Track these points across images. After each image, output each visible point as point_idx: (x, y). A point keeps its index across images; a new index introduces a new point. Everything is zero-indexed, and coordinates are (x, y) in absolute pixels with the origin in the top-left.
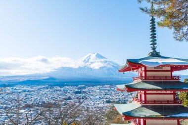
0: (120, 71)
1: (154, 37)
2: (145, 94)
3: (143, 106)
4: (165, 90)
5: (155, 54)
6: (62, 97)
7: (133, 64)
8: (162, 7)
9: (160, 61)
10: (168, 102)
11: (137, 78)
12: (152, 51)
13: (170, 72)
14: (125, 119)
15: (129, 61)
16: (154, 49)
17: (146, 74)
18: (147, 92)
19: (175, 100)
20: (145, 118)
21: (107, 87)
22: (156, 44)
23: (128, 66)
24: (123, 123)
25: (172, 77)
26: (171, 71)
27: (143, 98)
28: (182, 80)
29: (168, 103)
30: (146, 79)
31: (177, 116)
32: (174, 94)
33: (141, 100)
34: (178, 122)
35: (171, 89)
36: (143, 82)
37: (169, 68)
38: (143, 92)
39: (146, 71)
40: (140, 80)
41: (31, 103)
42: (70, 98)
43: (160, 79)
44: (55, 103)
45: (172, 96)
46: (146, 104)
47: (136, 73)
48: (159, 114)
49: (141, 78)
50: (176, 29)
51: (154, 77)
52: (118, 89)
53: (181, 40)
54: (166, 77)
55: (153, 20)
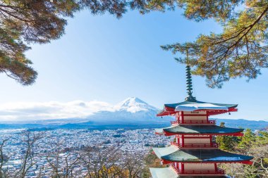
0: (158, 115)
1: (189, 82)
2: (183, 138)
3: (181, 150)
4: (202, 134)
5: (192, 99)
6: (101, 141)
7: (170, 109)
8: (195, 57)
9: (196, 106)
10: (205, 145)
11: (175, 122)
12: (188, 96)
13: (206, 117)
14: (164, 163)
15: (167, 106)
16: (190, 94)
17: (183, 118)
18: (185, 136)
19: (212, 144)
20: (183, 162)
21: (146, 130)
22: (192, 89)
23: (165, 111)
24: (161, 167)
25: (208, 121)
26: (207, 115)
27: (181, 142)
28: (218, 124)
29: (205, 147)
30: (183, 124)
31: (214, 159)
32: (211, 137)
33: (179, 144)
34: (215, 165)
35: (208, 133)
36: (181, 126)
37: (205, 113)
38: (181, 136)
39: (183, 115)
40: (177, 125)
41: (70, 146)
42: (109, 142)
43: (197, 123)
44: (94, 147)
45: (209, 139)
46: (184, 148)
47: (173, 117)
48: (196, 158)
49: (179, 122)
50: (208, 77)
51: (191, 122)
52: (157, 133)
53: (213, 87)
54: (202, 122)
55: (188, 67)
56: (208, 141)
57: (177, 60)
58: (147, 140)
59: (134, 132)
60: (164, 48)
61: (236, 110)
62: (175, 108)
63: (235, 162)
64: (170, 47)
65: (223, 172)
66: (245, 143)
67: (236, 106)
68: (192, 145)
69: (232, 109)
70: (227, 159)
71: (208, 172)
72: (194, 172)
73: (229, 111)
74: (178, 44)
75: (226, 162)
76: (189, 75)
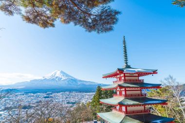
2: (126, 91)
3: (125, 98)
5: (128, 67)
10: (139, 95)
16: (126, 63)
17: (125, 78)
18: (127, 89)
20: (126, 106)
22: (127, 60)
23: (118, 72)
25: (139, 80)
26: (138, 76)
27: (124, 93)
30: (126, 81)
32: (141, 90)
36: (125, 83)
39: (125, 76)
42: (40, 101)
43: (133, 81)
46: (127, 97)
51: (130, 80)
54: (137, 80)
55: (125, 46)
56: (140, 92)
58: (68, 99)
59: (59, 94)
61: (157, 73)
63: (158, 104)
67: (157, 70)
69: (155, 72)
70: (154, 102)
71: (141, 111)
72: (133, 112)
73: (153, 73)
76: (125, 52)
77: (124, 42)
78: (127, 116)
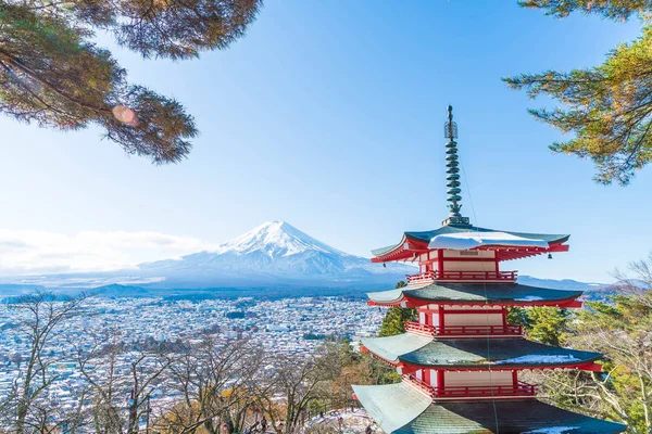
0: (375, 260)
1: (454, 182)
2: (442, 312)
3: (439, 340)
4: (491, 303)
5: (460, 223)
6: (197, 327)
7: (417, 243)
9: (478, 237)
10: (492, 330)
12: (451, 214)
13: (494, 263)
15: (409, 237)
16: (456, 209)
17: (441, 266)
18: (447, 307)
19: (505, 328)
20: (441, 370)
21: (307, 301)
22: (459, 199)
23: (406, 247)
25: (498, 275)
26: (497, 260)
27: (436, 322)
29: (492, 333)
30: (443, 278)
31: (517, 360)
32: (504, 312)
33: (432, 328)
34: (515, 375)
35: (503, 301)
36: (439, 284)
37: (491, 254)
38: (435, 307)
39: (441, 259)
40: (430, 281)
42: (216, 329)
43: (474, 277)
44: (179, 342)
45: (501, 316)
46: (445, 335)
49: (433, 276)
50: (595, 158)
51: (461, 275)
54: (487, 274)
55: (452, 145)
56: (497, 319)
57: (536, 113)
58: (308, 324)
59: (277, 305)
60: (515, 83)
61: (566, 248)
62: (429, 242)
64: (530, 81)
65: (532, 389)
66: (545, 329)
67: (566, 239)
68: (464, 330)
69: (558, 245)
70: (546, 359)
71: (500, 390)
72: (467, 391)
73: (551, 250)
74: (553, 73)
75: (542, 366)
76: (453, 166)
77: (451, 129)
78: (438, 403)
